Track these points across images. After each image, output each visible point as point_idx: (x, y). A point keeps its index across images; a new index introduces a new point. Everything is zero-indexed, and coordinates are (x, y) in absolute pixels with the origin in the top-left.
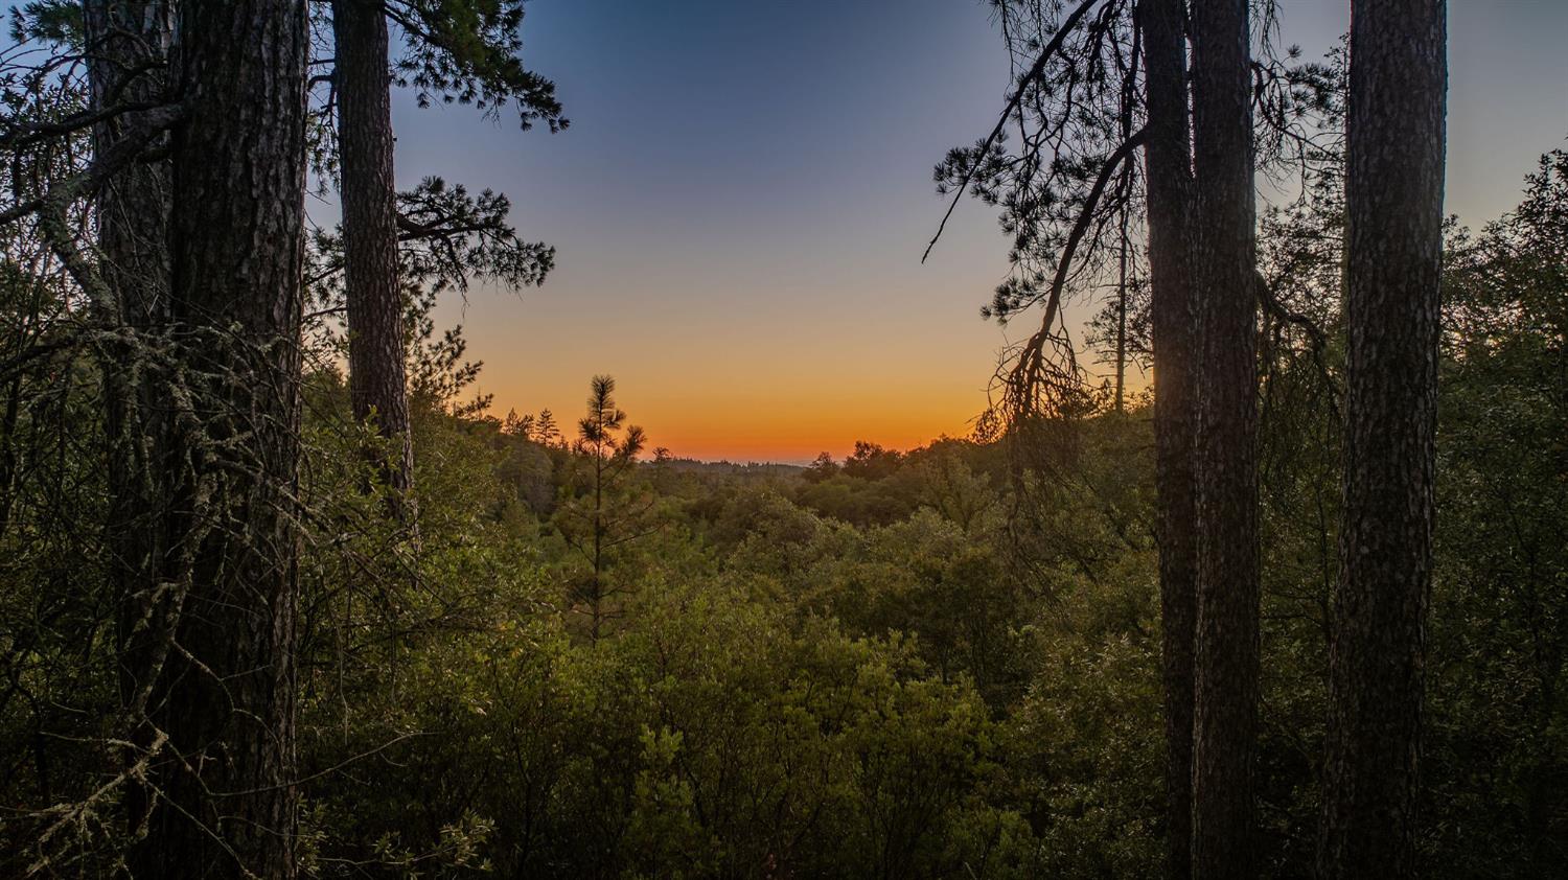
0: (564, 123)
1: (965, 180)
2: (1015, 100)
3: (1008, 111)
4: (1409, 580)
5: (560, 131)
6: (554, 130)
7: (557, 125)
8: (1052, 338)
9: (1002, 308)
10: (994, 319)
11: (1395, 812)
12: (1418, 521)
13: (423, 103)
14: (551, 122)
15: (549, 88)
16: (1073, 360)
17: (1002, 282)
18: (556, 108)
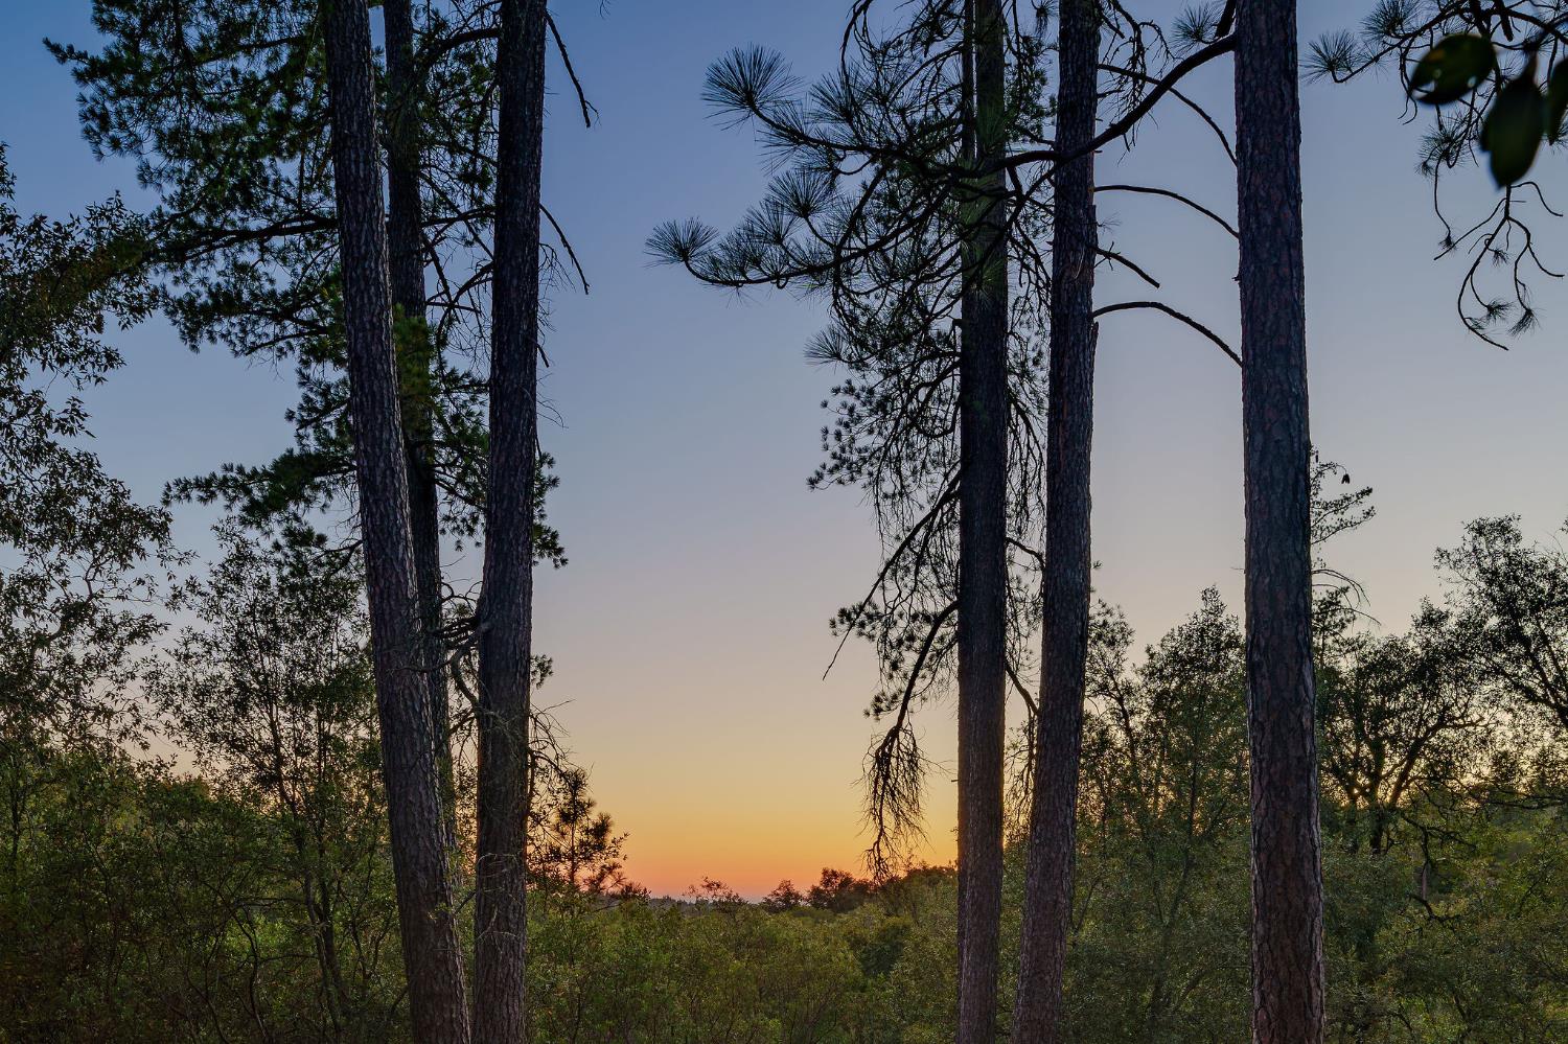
0: (564, 562)
1: (852, 625)
2: (882, 576)
3: (876, 585)
4: (1057, 857)
5: (562, 568)
6: (556, 566)
7: (559, 563)
8: (905, 731)
9: (878, 711)
10: (872, 717)
11: (1047, 978)
12: (1063, 826)
13: (459, 547)
14: (555, 561)
15: (555, 536)
16: (914, 744)
17: (877, 692)
18: (560, 551)
